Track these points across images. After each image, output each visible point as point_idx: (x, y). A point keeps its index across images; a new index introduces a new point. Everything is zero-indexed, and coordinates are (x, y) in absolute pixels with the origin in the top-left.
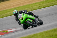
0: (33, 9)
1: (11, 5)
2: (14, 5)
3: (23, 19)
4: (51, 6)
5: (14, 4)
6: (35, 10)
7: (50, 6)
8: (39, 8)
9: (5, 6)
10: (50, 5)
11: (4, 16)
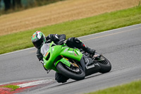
0: (80, 33)
1: (27, 23)
2: (33, 23)
3: (50, 59)
4: (125, 26)
5: (34, 21)
6: (85, 34)
7: (122, 26)
8: (96, 30)
9: (12, 26)
10: (124, 24)
11: (9, 49)
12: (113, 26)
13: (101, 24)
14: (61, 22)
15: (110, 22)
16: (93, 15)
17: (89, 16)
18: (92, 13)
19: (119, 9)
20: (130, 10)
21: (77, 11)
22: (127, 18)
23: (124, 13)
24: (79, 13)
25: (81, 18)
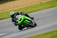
12: (30, 11)
13: (26, 11)
14: (10, 10)
15: (29, 10)
16: (22, 7)
17: (21, 7)
18: (22, 6)
19: (33, 5)
20: (37, 5)
21: (16, 6)
22: (36, 8)
23: (35, 6)
24: (17, 7)
25: (18, 8)
